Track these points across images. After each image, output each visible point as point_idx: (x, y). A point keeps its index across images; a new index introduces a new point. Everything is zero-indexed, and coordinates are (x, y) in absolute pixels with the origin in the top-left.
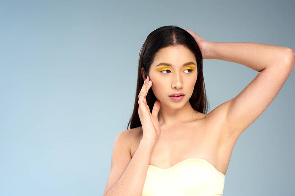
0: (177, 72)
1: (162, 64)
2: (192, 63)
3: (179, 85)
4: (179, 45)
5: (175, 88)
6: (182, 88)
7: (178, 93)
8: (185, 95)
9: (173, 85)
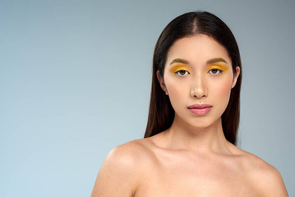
0: (199, 73)
1: (176, 61)
2: (221, 60)
3: (199, 91)
4: (201, 35)
5: (195, 96)
6: (206, 97)
7: (200, 104)
8: (211, 107)
9: (192, 92)
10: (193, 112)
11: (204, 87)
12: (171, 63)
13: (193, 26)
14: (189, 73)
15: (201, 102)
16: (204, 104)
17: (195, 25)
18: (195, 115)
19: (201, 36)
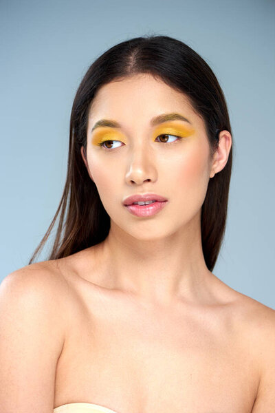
1: (99, 124)
2: (177, 117)
5: (133, 182)
6: (155, 182)
7: (142, 194)
8: (166, 201)
9: (128, 175)
10: (133, 212)
11: (147, 165)
12: (93, 129)
13: (129, 61)
14: (123, 144)
15: (142, 192)
16: (149, 195)
17: (132, 59)
18: (136, 217)
19: (139, 78)
